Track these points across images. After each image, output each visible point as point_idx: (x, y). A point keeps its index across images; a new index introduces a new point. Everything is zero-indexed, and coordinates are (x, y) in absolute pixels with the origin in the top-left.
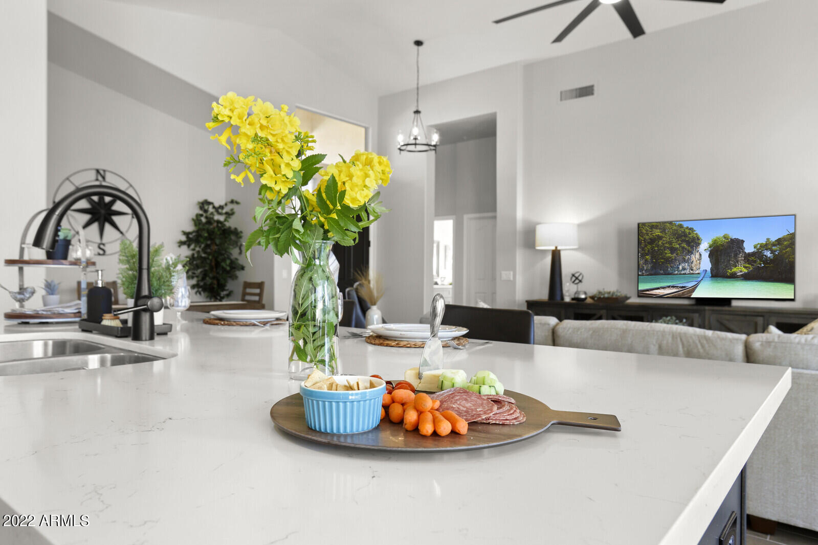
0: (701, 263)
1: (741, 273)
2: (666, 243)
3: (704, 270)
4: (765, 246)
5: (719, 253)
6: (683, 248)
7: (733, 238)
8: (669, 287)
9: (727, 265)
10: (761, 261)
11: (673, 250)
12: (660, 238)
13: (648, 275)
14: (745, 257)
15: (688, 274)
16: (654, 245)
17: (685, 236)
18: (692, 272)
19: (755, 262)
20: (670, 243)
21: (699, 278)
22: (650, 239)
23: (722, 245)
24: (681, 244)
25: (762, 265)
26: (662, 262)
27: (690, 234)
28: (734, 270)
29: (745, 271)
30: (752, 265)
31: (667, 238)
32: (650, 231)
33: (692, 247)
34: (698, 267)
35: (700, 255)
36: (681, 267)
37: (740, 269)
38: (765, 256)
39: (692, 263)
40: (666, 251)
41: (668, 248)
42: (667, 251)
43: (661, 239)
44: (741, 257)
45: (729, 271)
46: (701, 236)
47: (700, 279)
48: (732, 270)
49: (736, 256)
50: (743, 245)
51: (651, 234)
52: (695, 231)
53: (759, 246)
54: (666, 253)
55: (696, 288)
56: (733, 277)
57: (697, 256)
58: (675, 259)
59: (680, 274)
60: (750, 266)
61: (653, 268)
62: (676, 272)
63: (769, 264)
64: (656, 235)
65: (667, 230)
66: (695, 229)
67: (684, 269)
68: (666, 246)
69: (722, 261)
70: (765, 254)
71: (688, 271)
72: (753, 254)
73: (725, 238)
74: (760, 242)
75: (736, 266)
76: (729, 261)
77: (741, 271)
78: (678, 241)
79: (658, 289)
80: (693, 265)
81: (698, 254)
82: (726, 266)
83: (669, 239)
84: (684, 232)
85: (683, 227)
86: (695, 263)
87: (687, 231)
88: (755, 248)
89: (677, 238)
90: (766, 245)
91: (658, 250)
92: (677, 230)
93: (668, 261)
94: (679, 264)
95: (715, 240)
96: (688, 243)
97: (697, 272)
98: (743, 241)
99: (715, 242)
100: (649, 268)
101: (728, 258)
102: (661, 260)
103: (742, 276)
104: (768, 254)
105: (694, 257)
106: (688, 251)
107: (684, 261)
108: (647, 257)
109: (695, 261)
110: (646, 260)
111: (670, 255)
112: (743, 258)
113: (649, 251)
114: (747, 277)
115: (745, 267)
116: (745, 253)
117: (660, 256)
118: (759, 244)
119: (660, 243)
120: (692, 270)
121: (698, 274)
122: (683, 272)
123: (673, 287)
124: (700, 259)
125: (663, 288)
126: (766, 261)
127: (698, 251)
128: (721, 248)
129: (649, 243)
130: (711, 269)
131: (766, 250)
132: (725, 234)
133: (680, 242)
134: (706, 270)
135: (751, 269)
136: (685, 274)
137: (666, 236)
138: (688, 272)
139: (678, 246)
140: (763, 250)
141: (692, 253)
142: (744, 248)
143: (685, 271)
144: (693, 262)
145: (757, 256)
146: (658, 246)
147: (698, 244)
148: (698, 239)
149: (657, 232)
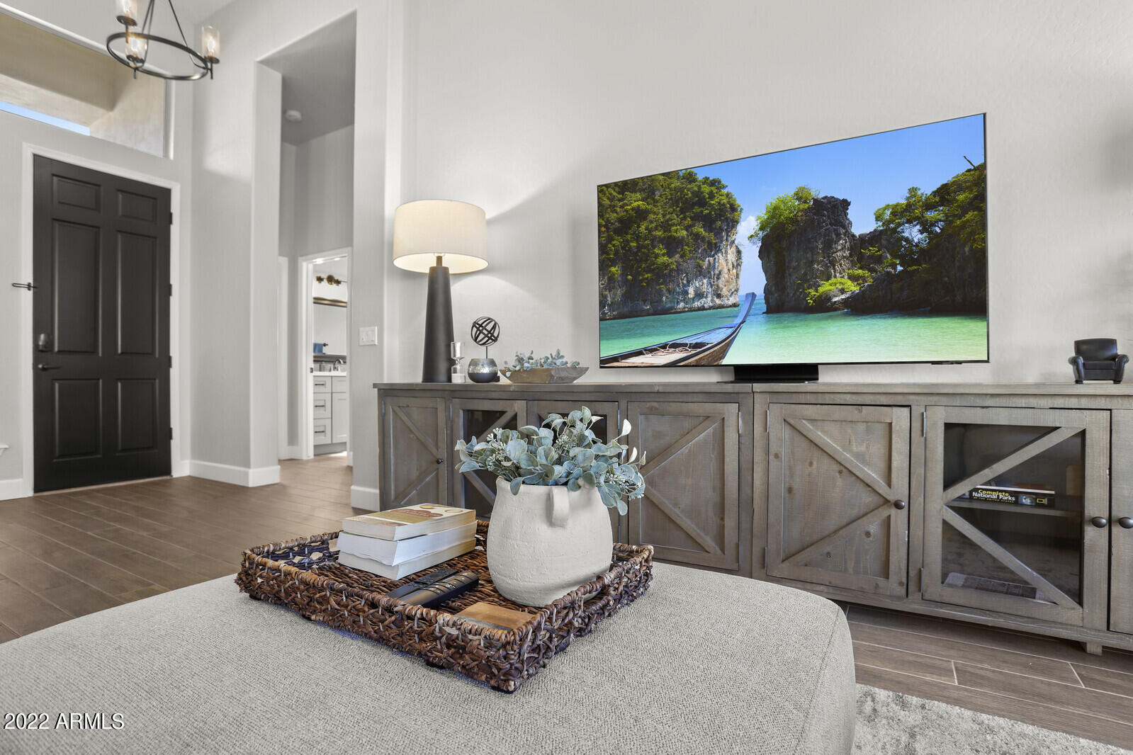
0: (741, 276)
1: (843, 297)
2: (656, 228)
3: (747, 295)
4: (905, 213)
5: (785, 244)
6: (697, 236)
7: (821, 196)
8: (664, 347)
9: (805, 274)
10: (894, 256)
11: (672, 245)
12: (641, 214)
13: (615, 318)
14: (851, 249)
15: (710, 308)
16: (629, 237)
17: (702, 203)
18: (718, 301)
19: (879, 260)
20: (666, 226)
21: (736, 316)
22: (620, 220)
23: (793, 221)
24: (693, 225)
25: (900, 268)
26: (649, 281)
27: (712, 196)
28: (825, 287)
29: (853, 288)
30: (872, 270)
31: (657, 215)
32: (620, 200)
33: (718, 233)
34: (732, 287)
35: (739, 252)
36: (691, 291)
37: (841, 285)
38: (907, 240)
39: (718, 278)
40: (656, 251)
41: (661, 241)
42: (660, 250)
43: (645, 219)
44: (841, 250)
45: (812, 292)
46: (739, 201)
47: (738, 321)
48: (821, 290)
49: (830, 247)
50: (846, 214)
51: (622, 207)
52: (724, 187)
53: (888, 212)
54: (657, 256)
55: (729, 345)
56: (823, 307)
57: (731, 256)
58: (679, 270)
59: (691, 310)
60: (867, 273)
61: (627, 297)
62: (682, 305)
63: (917, 262)
64: (632, 209)
65: (657, 193)
66: (723, 182)
67: (699, 295)
68: (655, 237)
69: (794, 264)
70: (906, 234)
71: (709, 299)
72: (874, 238)
73: (799, 199)
74: (893, 202)
75: (828, 279)
76: (812, 262)
77: (843, 291)
78: (685, 218)
79: (639, 353)
80: (721, 283)
81: (734, 249)
82: (804, 279)
83: (664, 216)
84: (698, 194)
85: (694, 180)
86: (725, 275)
87: (706, 189)
88: (878, 218)
89: (682, 211)
90: (909, 207)
91: (639, 248)
92: (681, 190)
93: (663, 275)
94: (688, 282)
95: (776, 208)
96: (709, 222)
97: (732, 300)
98: (845, 204)
99: (774, 212)
100: (618, 298)
101: (809, 255)
102: (646, 276)
103: (845, 303)
104: (914, 233)
105: (724, 261)
106: (710, 243)
107: (701, 272)
108: (613, 269)
109: (726, 271)
110: (611, 279)
111: (665, 258)
112: (847, 253)
113: (616, 253)
114: (860, 307)
115: (852, 278)
116: (853, 236)
117: (644, 265)
118: (888, 207)
119: (643, 228)
120: (719, 296)
121: (735, 305)
122: (697, 304)
123: (675, 346)
124: (738, 265)
125: (651, 350)
126: (910, 255)
127: (733, 242)
128: (791, 228)
129: (619, 232)
130: (767, 290)
131: (909, 222)
132: (802, 189)
133: (688, 221)
134: (754, 295)
135: (870, 282)
136: (702, 309)
137: (655, 210)
138: (707, 302)
139: (685, 233)
140: (899, 225)
141: (718, 250)
142: (850, 223)
143: (703, 301)
144: (720, 273)
145: (884, 242)
146: (637, 237)
147: (733, 223)
148: (733, 208)
149: (636, 201)
